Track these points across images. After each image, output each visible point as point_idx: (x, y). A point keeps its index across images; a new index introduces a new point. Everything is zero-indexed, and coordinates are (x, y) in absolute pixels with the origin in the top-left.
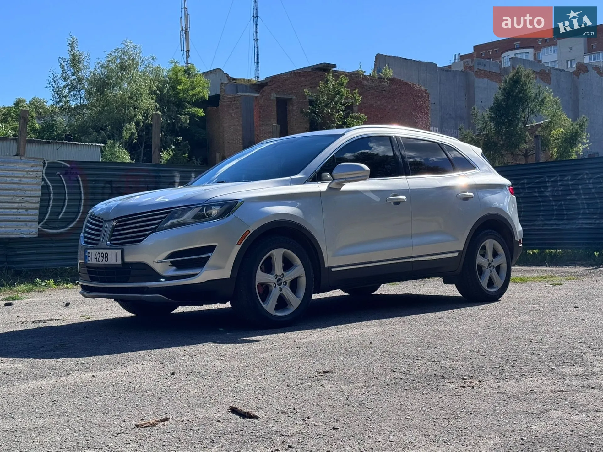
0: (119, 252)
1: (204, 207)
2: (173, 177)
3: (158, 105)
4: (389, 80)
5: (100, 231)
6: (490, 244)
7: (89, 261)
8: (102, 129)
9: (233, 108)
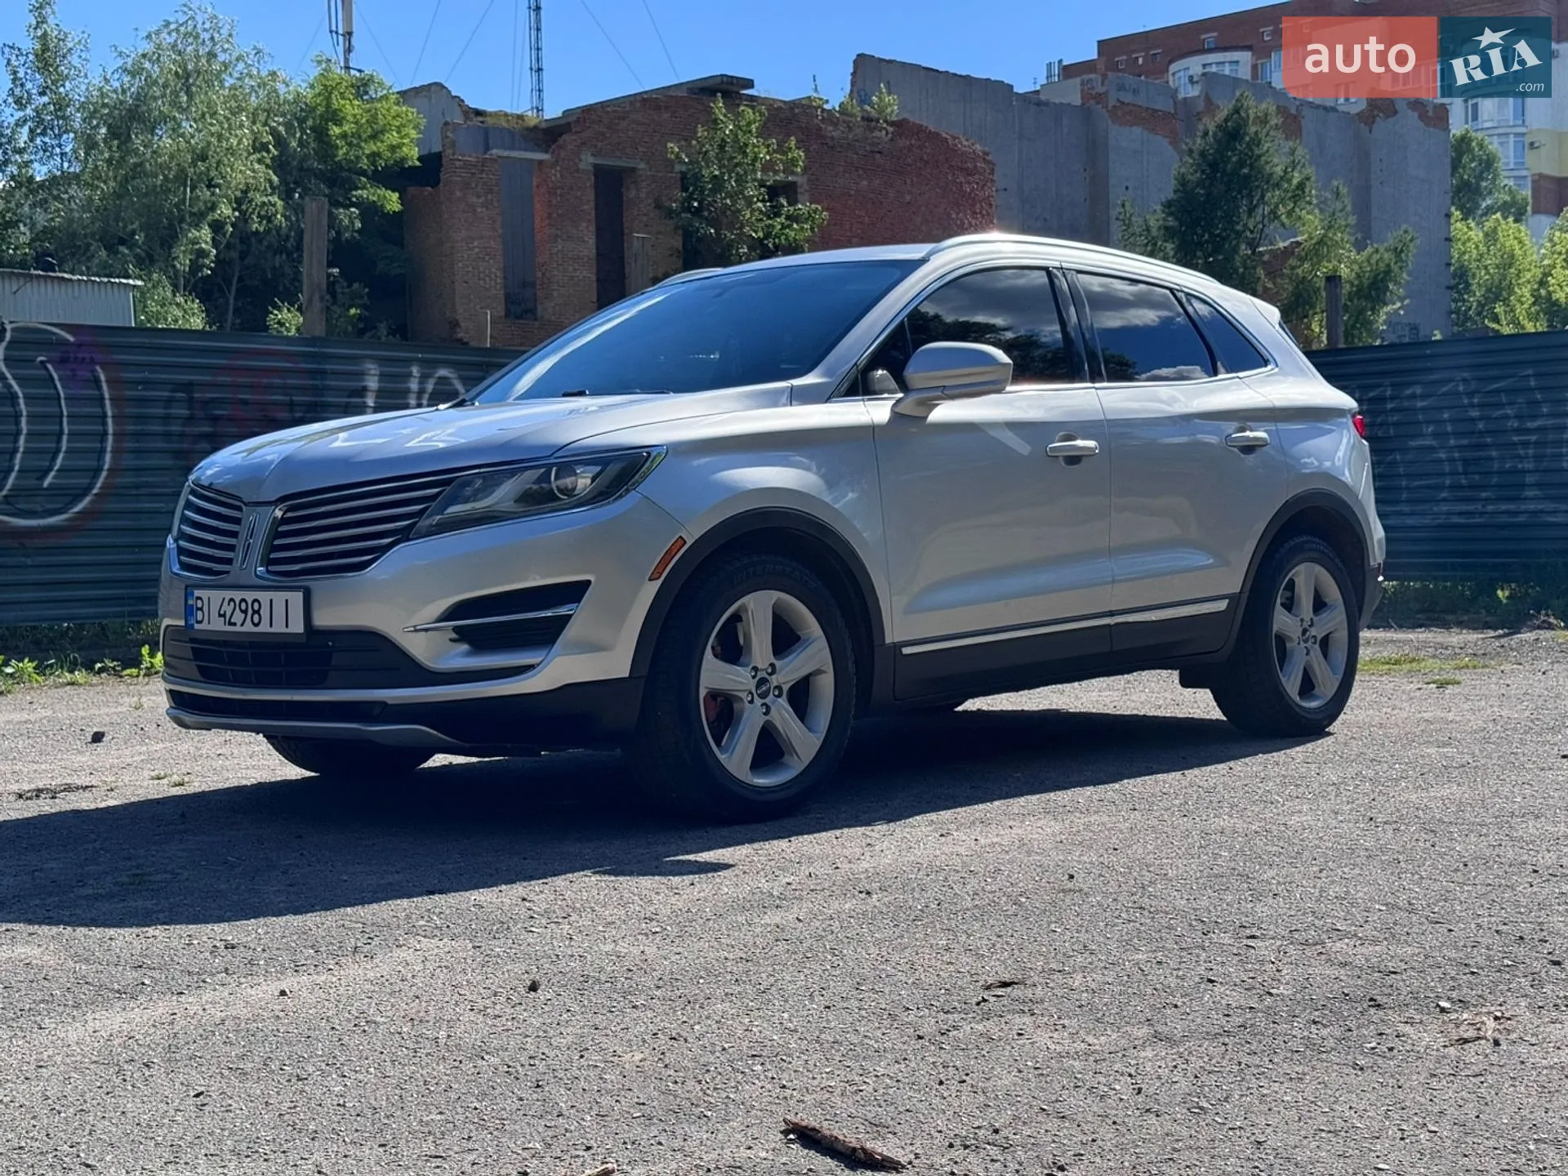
0: (297, 598)
1: (549, 467)
2: (361, 375)
3: (275, 179)
4: (892, 124)
5: (234, 534)
6: (1308, 576)
7: (200, 622)
8: (122, 242)
9: (479, 189)
